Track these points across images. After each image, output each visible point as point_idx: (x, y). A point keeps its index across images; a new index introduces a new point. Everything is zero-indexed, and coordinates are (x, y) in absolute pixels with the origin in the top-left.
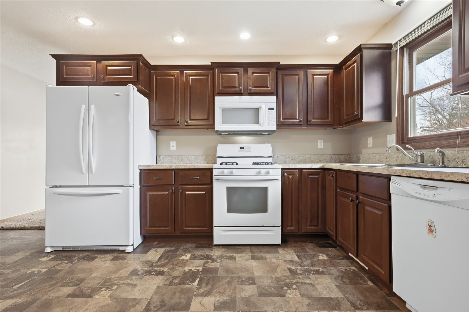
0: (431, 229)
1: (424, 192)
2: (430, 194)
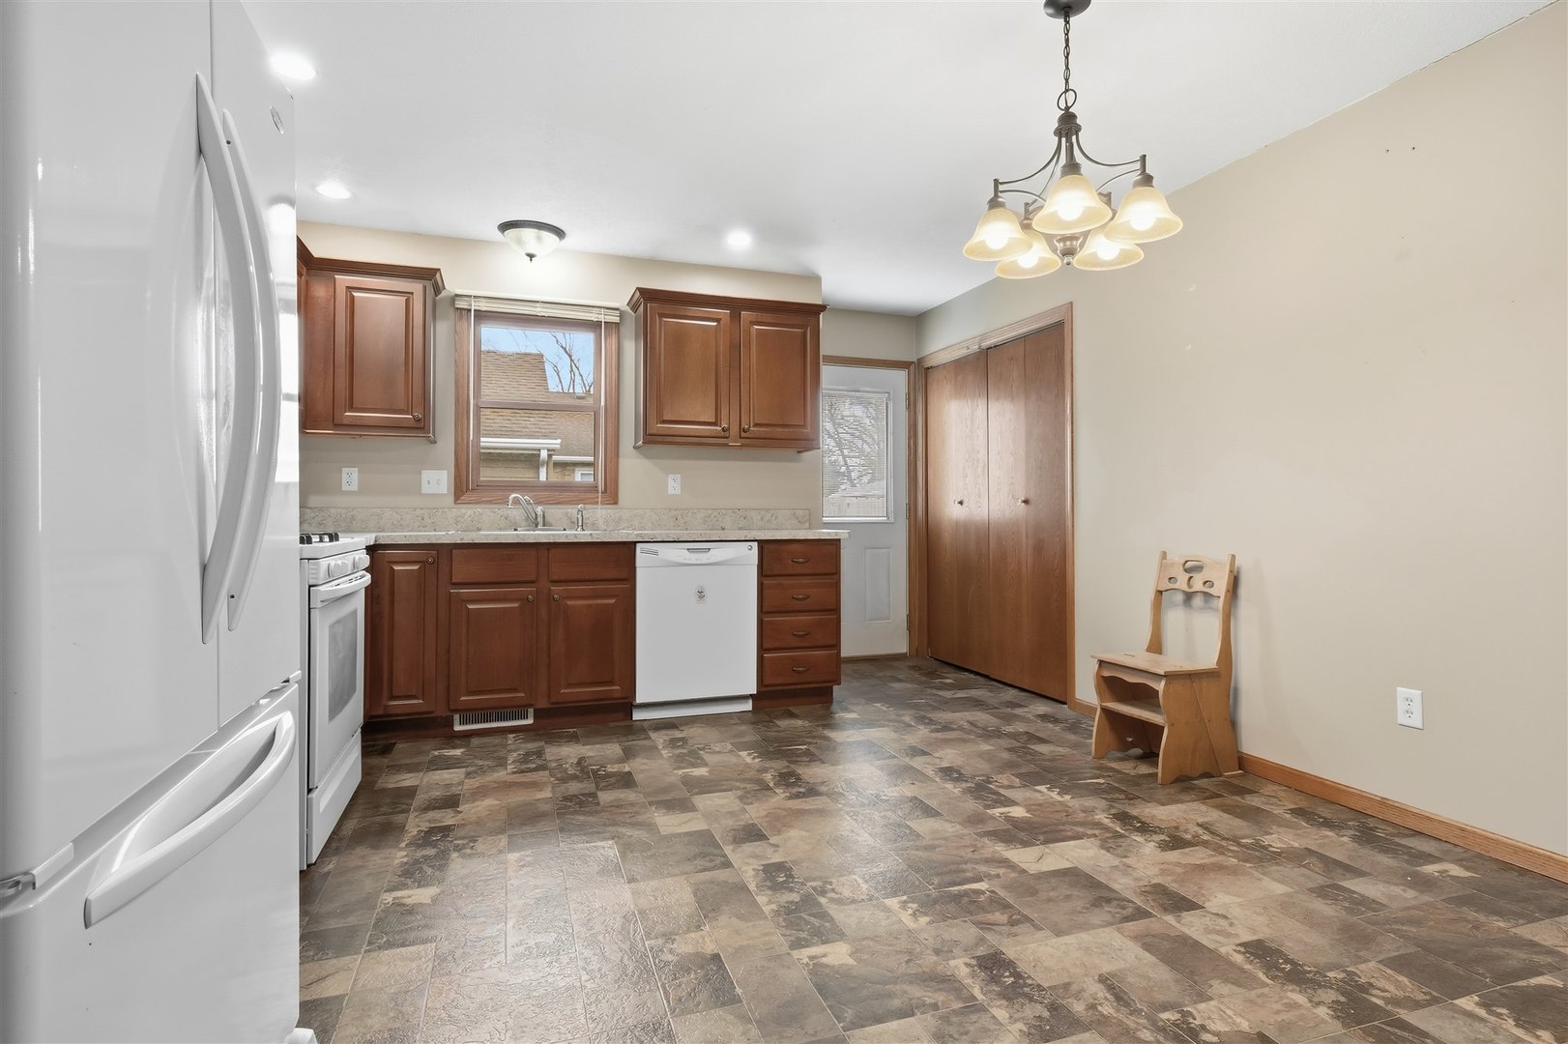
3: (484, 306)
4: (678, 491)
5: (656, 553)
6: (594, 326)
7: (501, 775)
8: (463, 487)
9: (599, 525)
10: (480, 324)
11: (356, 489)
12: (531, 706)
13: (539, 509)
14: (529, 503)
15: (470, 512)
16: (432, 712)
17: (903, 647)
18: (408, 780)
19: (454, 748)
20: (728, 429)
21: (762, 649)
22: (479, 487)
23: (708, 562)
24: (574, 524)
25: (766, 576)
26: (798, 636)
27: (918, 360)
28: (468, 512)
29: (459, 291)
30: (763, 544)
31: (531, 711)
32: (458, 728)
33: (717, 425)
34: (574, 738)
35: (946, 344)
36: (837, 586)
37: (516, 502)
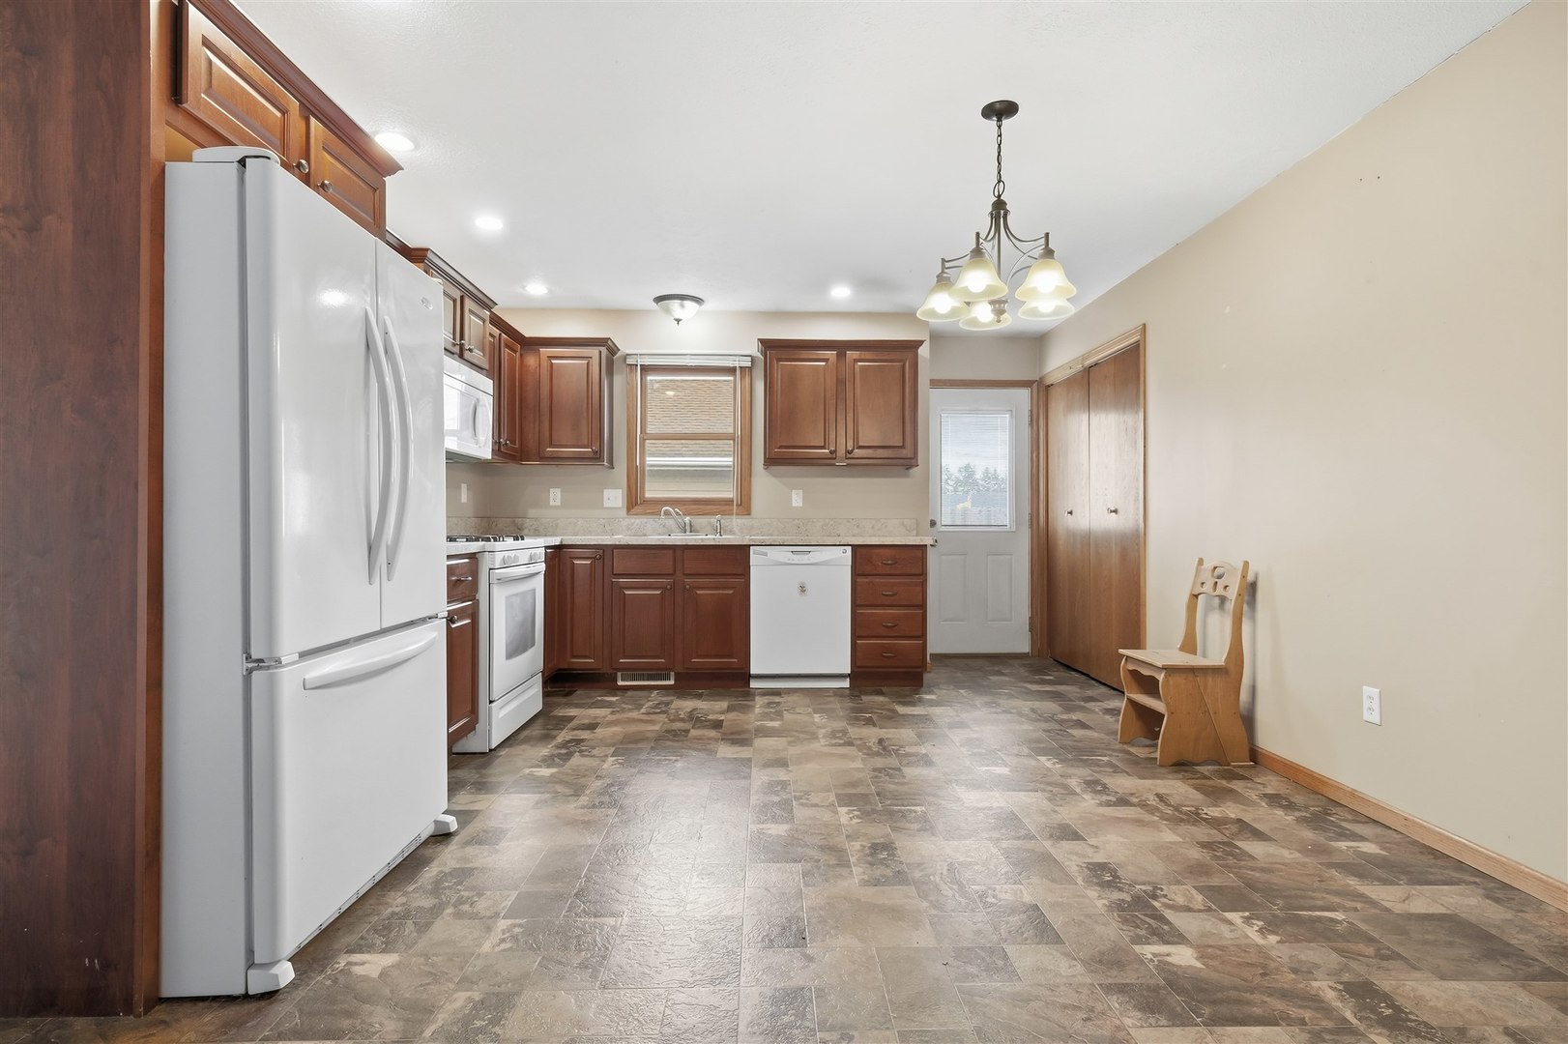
0: (803, 589)
1: (797, 559)
2: (805, 559)
3: (647, 361)
4: (801, 504)
5: (766, 554)
6: (731, 371)
7: (635, 715)
8: (635, 501)
9: (733, 532)
10: (646, 375)
11: (559, 504)
12: (671, 670)
13: (687, 519)
14: (677, 514)
15: (638, 521)
16: (599, 669)
17: (1023, 646)
18: (572, 712)
19: (613, 696)
20: (835, 451)
21: (855, 636)
22: (646, 502)
23: (808, 562)
24: (715, 531)
25: (858, 575)
26: (888, 627)
27: (1040, 378)
28: (637, 521)
29: (628, 352)
30: (855, 548)
31: (672, 674)
32: (620, 683)
33: (825, 449)
34: (699, 696)
35: (1061, 362)
36: (924, 584)
37: (667, 513)
